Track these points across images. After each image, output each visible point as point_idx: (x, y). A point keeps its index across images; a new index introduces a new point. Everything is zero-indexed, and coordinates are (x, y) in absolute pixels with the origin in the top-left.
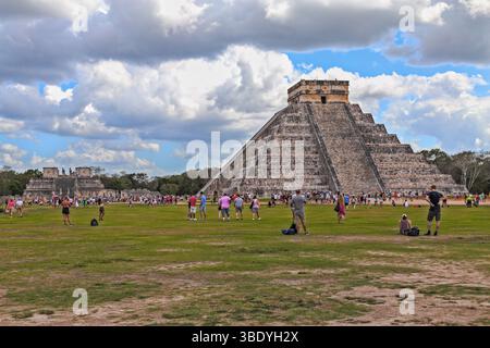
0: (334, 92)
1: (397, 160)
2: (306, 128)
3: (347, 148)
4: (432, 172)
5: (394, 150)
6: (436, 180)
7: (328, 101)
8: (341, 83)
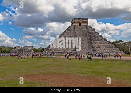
0: (83, 22)
1: (101, 43)
2: (73, 33)
3: (84, 39)
4: (112, 47)
5: (100, 40)
6: (113, 49)
7: (81, 25)
8: (85, 19)
